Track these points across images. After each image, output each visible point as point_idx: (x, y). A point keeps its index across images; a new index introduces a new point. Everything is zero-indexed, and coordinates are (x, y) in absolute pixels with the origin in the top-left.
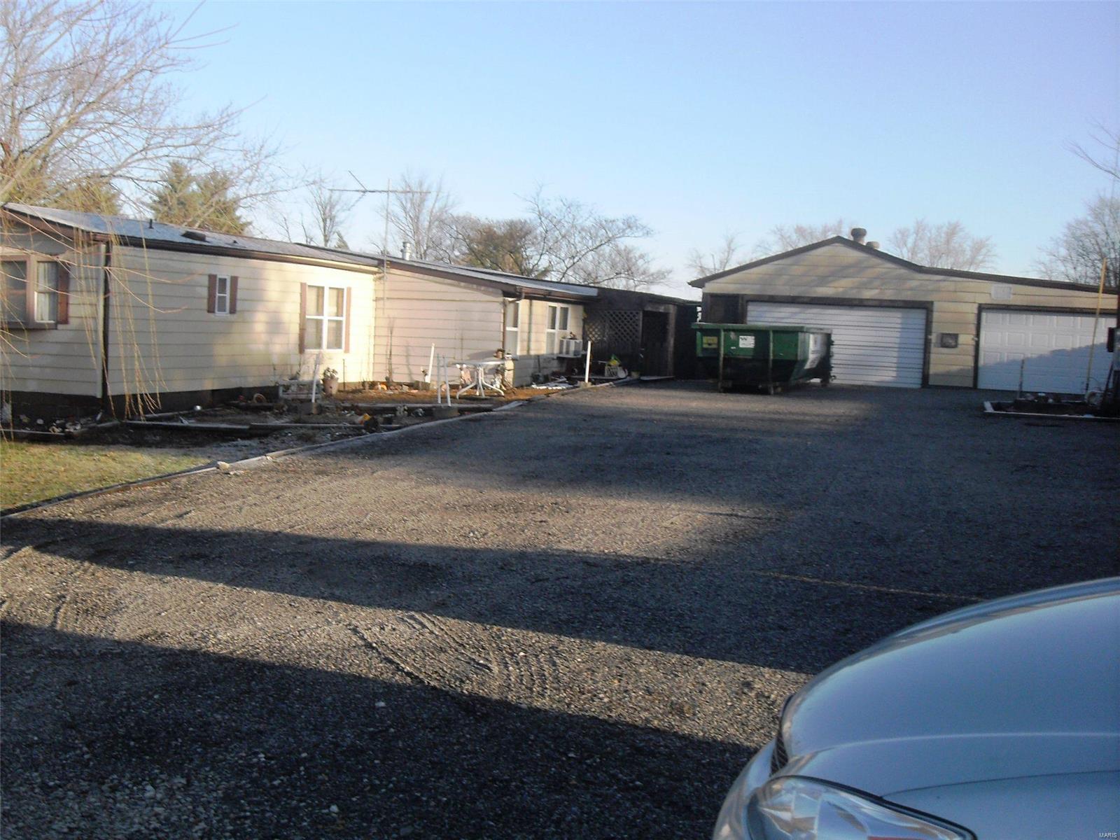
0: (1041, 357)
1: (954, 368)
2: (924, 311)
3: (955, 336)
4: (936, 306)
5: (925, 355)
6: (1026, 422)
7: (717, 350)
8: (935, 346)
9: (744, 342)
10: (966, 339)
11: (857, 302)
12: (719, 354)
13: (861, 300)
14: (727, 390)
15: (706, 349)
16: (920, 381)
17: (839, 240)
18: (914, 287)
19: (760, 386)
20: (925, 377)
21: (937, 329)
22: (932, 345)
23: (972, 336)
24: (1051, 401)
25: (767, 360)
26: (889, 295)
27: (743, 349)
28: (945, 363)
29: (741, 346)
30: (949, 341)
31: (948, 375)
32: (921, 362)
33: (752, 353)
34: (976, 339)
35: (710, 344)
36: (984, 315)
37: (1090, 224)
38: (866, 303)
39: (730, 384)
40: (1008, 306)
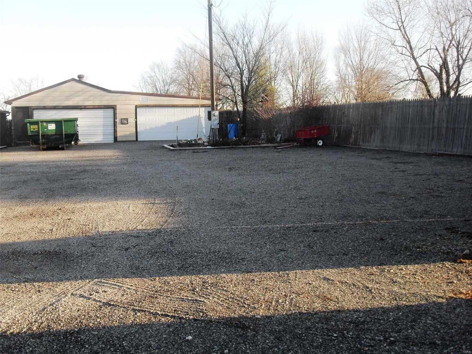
0: (163, 126)
1: (128, 133)
2: (113, 109)
3: (127, 119)
4: (118, 107)
5: (114, 128)
6: (193, 151)
7: (38, 131)
8: (118, 124)
9: (50, 127)
10: (132, 120)
11: (83, 107)
12: (39, 133)
13: (85, 106)
14: (44, 150)
15: (33, 131)
16: (113, 140)
17: (73, 80)
18: (107, 100)
19: (60, 147)
20: (115, 138)
21: (119, 117)
22: (117, 124)
23: (134, 119)
24: (193, 142)
25: (62, 134)
26: (97, 103)
27: (50, 130)
28: (124, 131)
29: (49, 129)
30: (125, 121)
31: (126, 136)
32: (113, 131)
33: (55, 132)
34: (136, 120)
35: (34, 129)
36: (138, 109)
37: (149, 72)
38: (87, 107)
39: (45, 147)
40: (148, 105)
